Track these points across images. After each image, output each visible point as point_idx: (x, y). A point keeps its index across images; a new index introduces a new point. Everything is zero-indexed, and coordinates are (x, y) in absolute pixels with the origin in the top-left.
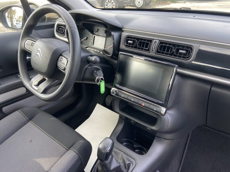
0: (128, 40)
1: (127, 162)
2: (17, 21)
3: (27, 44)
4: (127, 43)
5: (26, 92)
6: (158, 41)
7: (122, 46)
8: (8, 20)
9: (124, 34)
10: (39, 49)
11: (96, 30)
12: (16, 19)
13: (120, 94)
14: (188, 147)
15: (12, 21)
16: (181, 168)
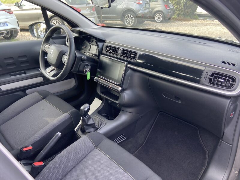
0: (107, 48)
1: (100, 123)
2: (41, 32)
3: (46, 47)
4: (106, 49)
5: (43, 80)
6: (122, 49)
7: (104, 52)
8: (35, 31)
9: (106, 44)
10: (52, 50)
11: (92, 41)
12: (40, 30)
13: (99, 81)
14: (153, 127)
15: (37, 32)
16: (145, 141)
